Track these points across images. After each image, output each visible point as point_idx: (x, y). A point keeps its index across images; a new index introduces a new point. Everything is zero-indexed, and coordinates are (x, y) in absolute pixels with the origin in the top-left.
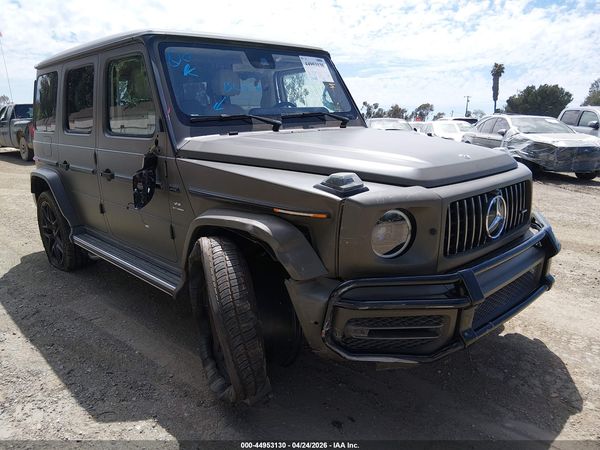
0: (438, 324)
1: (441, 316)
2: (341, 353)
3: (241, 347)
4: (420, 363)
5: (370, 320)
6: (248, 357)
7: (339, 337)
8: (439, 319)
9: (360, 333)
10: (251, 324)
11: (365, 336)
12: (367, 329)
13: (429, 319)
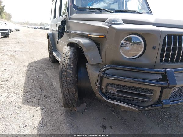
0: (150, 93)
1: (152, 90)
2: (104, 98)
3: (66, 87)
4: (138, 110)
5: (118, 85)
6: (69, 91)
7: (104, 90)
8: (151, 91)
9: (113, 90)
10: (71, 79)
11: (115, 92)
12: (116, 89)
13: (146, 90)
